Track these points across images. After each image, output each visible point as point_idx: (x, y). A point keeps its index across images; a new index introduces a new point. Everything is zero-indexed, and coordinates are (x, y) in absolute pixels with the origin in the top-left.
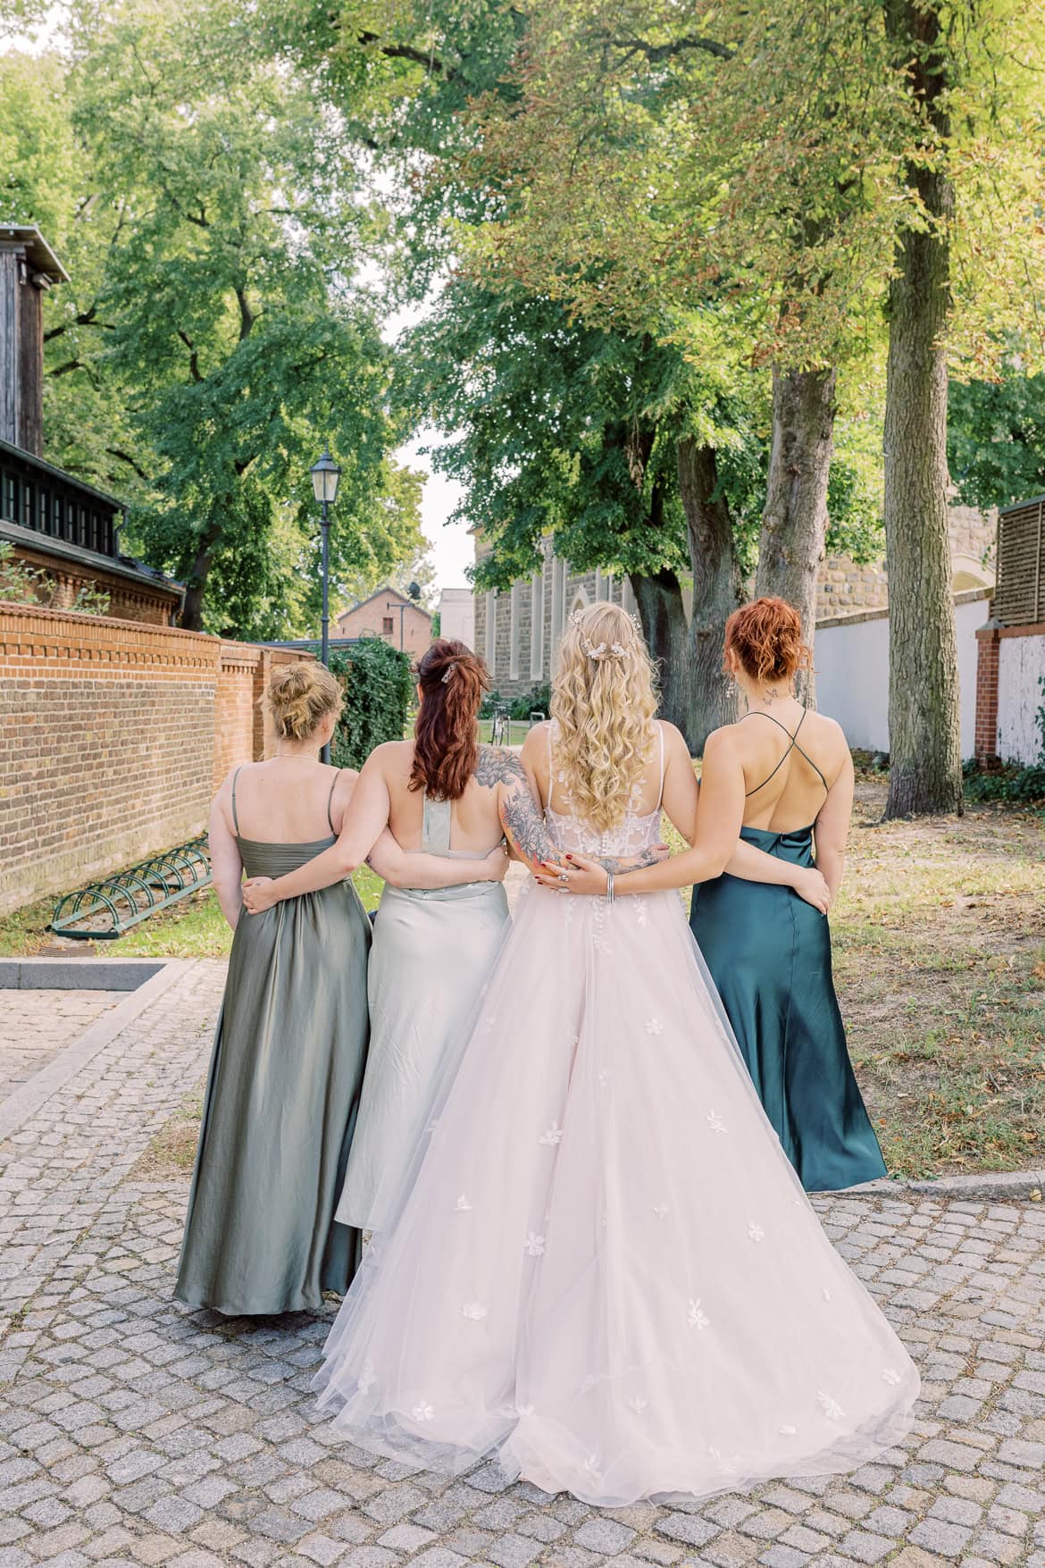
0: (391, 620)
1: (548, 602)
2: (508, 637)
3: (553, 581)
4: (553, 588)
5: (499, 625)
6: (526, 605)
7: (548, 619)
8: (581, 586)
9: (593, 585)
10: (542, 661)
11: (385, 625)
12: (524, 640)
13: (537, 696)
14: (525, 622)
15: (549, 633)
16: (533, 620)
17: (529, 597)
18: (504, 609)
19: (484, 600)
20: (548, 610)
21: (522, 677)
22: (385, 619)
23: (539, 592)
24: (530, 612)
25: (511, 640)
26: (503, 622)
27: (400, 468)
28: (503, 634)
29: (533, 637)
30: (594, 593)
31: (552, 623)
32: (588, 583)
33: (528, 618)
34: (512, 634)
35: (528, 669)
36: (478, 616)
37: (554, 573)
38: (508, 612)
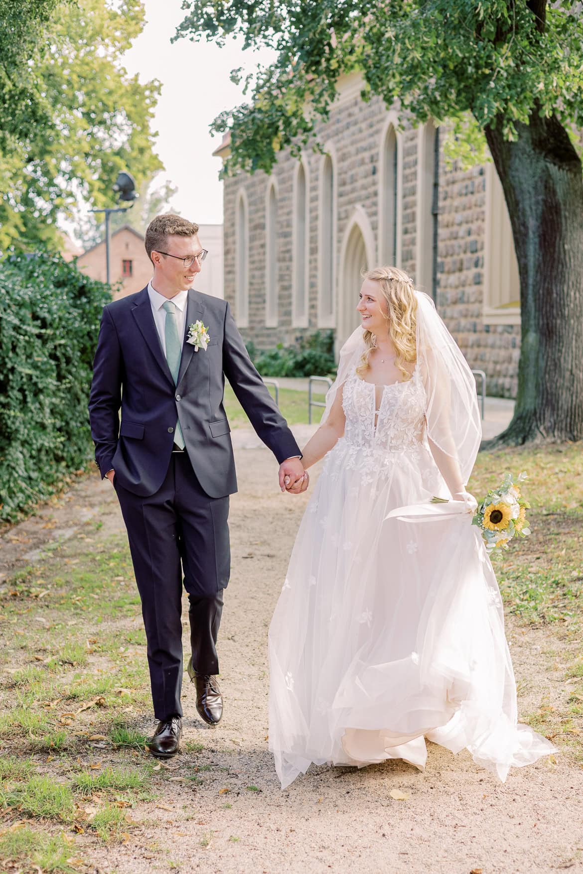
0: (131, 261)
1: (313, 229)
2: (263, 276)
3: (320, 203)
4: (320, 212)
5: (252, 262)
6: (287, 235)
7: (314, 251)
8: (358, 206)
9: (375, 204)
10: (307, 304)
11: (124, 267)
12: (283, 278)
13: (303, 347)
14: (285, 256)
15: (316, 268)
16: (295, 253)
17: (289, 225)
18: (257, 243)
19: (233, 234)
20: (313, 240)
21: (282, 323)
22: (124, 261)
23: (302, 217)
24: (290, 243)
25: (267, 279)
26: (256, 258)
27: (130, 76)
28: (257, 273)
29: (294, 276)
30: (375, 214)
31: (320, 256)
32: (368, 202)
33: (289, 251)
34: (267, 272)
35: (288, 313)
36: (227, 252)
37: (321, 192)
38: (263, 246)
